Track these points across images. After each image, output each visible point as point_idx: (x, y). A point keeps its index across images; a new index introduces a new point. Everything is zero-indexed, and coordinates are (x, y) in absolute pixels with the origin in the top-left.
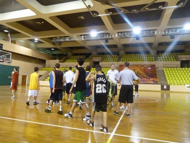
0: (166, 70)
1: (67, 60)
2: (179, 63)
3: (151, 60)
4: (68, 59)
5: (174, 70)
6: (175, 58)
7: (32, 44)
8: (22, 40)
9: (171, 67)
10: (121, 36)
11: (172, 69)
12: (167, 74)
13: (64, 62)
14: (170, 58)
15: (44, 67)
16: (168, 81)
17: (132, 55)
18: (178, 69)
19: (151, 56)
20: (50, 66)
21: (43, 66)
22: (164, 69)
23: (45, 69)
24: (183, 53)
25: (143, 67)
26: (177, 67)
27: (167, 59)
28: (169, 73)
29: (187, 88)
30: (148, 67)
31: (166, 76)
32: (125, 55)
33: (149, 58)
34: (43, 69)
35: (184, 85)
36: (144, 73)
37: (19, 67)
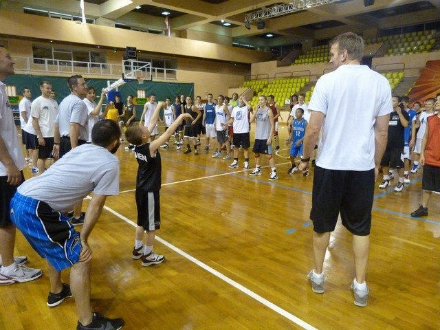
1: (298, 58)
4: (300, 57)
7: (221, 32)
8: (198, 27)
13: (289, 65)
15: (248, 79)
20: (259, 77)
21: (245, 78)
23: (248, 83)
34: (245, 83)
37: (192, 84)
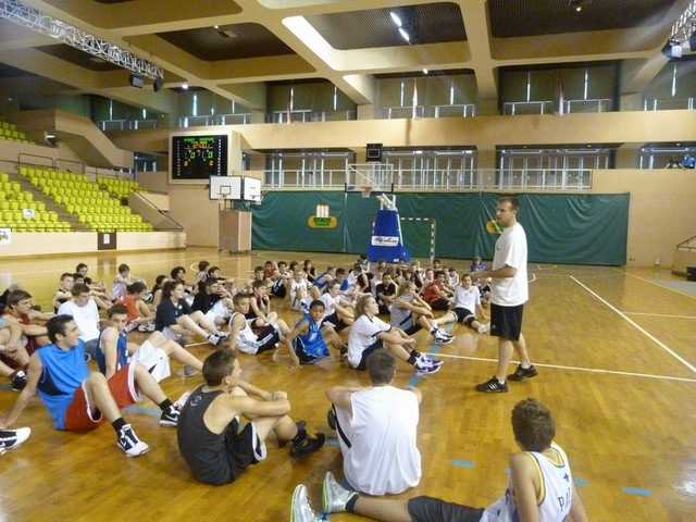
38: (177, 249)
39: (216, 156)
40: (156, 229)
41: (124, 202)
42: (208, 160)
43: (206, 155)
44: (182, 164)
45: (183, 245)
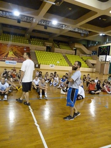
0: (37, 52)
2: (45, 48)
3: (26, 42)
5: (40, 52)
6: (43, 43)
9: (40, 51)
10: (2, 14)
11: (41, 52)
12: (38, 55)
14: (40, 43)
16: (39, 61)
17: (10, 35)
18: (45, 52)
19: (26, 39)
22: (36, 51)
24: (47, 41)
25: (20, 48)
26: (44, 51)
27: (37, 44)
28: (39, 55)
29: (50, 67)
30: (24, 48)
31: (37, 57)
32: (2, 34)
33: (24, 40)
35: (49, 64)
36: (21, 53)
38: (93, 72)
39: (107, 51)
40: (89, 67)
41: (85, 61)
42: (105, 52)
43: (105, 51)
44: (100, 53)
45: (94, 71)
